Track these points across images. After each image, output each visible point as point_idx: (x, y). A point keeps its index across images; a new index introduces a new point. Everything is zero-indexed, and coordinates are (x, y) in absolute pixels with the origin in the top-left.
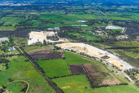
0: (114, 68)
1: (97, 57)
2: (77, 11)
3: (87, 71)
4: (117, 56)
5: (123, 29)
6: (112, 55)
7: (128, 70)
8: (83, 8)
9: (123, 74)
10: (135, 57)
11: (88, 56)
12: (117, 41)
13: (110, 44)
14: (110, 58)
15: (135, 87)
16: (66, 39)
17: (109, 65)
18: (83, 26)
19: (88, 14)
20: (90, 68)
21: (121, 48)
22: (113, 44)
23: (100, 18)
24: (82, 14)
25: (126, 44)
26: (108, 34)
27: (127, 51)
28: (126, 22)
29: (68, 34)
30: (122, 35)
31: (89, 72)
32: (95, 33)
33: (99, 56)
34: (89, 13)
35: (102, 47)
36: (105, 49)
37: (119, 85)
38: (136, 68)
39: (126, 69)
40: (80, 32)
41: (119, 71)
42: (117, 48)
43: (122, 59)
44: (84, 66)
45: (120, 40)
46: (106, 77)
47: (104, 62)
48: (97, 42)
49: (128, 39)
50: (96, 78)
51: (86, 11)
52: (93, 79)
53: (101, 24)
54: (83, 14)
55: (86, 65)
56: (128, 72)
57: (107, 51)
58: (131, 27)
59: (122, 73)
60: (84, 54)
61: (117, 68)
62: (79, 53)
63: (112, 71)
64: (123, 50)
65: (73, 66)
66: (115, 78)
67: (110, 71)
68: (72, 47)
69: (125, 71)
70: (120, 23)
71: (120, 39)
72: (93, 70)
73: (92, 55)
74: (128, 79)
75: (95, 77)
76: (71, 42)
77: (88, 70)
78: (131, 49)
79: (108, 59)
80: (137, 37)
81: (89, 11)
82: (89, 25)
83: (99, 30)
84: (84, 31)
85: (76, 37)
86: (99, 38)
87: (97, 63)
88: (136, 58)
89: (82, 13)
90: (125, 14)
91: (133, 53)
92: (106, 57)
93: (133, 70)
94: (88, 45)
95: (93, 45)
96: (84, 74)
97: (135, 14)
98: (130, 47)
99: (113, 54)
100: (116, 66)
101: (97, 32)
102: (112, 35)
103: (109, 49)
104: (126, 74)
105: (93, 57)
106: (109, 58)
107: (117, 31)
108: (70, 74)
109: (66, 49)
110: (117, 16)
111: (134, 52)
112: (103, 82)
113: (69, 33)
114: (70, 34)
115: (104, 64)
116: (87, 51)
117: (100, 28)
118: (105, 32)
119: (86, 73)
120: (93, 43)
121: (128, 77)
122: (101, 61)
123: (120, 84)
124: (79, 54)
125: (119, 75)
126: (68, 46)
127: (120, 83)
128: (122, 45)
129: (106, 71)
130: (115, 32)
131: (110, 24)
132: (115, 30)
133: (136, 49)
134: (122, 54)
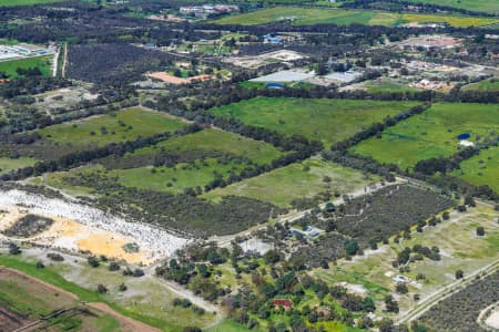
0: (100, 270)
4: (83, 201)
5: (53, 57)
6: (55, 202)
7: (172, 262)
9: (159, 288)
10: (170, 185)
12: (48, 122)
13: (22, 149)
14: (54, 226)
17: (68, 260)
21: (89, 157)
22: (37, 144)
25: (104, 131)
28: (51, 15)
30: (63, 86)
36: (6, 178)
38: (200, 241)
39: (157, 256)
41: (130, 281)
42: (70, 162)
43: (116, 211)
45: (63, 115)
47: (30, 253)
49: (101, 101)
56: (176, 271)
57: (21, 188)
58: (87, 38)
59: (152, 285)
61: (115, 267)
63: (95, 288)
64: (99, 167)
66: (129, 319)
67: (88, 291)
69: (160, 273)
70: (19, 22)
71: (63, 111)
74: (188, 304)
78: (139, 152)
79: (45, 234)
80: (138, 87)
88: (182, 191)
91: (154, 171)
92: (30, 224)
93: (196, 254)
98: (129, 143)
99: (58, 196)
100: (104, 259)
102: (9, 96)
103: (28, 173)
104: (173, 284)
106: (50, 222)
107: (26, 67)
111: (157, 165)
115: (40, 266)
122: (15, 250)
125: (140, 298)
128: (83, 142)
129: (69, 300)
130: (16, 74)
132: (10, 63)
133: (160, 145)
134: (105, 186)
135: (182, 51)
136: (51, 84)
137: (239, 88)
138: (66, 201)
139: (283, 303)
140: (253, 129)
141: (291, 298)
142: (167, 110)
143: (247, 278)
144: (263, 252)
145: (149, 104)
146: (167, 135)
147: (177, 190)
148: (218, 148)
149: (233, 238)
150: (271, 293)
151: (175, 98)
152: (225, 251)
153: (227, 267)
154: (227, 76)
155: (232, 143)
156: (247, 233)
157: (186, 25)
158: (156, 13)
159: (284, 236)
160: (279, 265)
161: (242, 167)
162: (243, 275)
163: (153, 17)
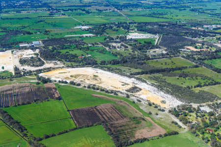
0: (152, 107)
1: (120, 90)
2: (70, 10)
3: (106, 118)
4: (153, 85)
5: (156, 38)
6: (144, 84)
7: (175, 109)
8: (81, 3)
9: (168, 116)
10: (182, 84)
11: (103, 90)
12: (149, 59)
13: (139, 66)
15: (190, 137)
16: (59, 62)
17: (143, 102)
18: (87, 37)
19: (92, 14)
20: (109, 112)
21: (158, 71)
22: (144, 65)
23: (114, 19)
24: (80, 14)
25: (166, 63)
26: (132, 49)
27: (169, 76)
28: (160, 25)
29: (60, 53)
30: (157, 48)
31: (109, 119)
32: (110, 48)
33: (123, 89)
34: (94, 13)
35: (125, 71)
36: (131, 74)
37: (163, 136)
38: (187, 104)
39: (171, 106)
40: (82, 46)
41: (160, 112)
42: (152, 72)
43: (162, 90)
44: (98, 109)
45: (154, 57)
46: (139, 125)
47: (133, 98)
48: (115, 64)
49: (167, 54)
50: (123, 128)
51: (87, 9)
52: (118, 131)
53: (117, 30)
54: (83, 14)
55: (102, 106)
56: (175, 112)
57: (135, 78)
58: (169, 33)
59: (166, 115)
60: (96, 87)
61: (156, 107)
62: (86, 86)
63: (148, 113)
64: (161, 75)
65: (78, 111)
66: (156, 124)
67: (146, 113)
68: (71, 76)
69: (170, 111)
70: (150, 27)
71: (155, 56)
72: (116, 115)
73: (110, 88)
74: (176, 124)
75: (121, 127)
76: (68, 67)
77: (107, 115)
78: (175, 72)
79: (138, 93)
80: (181, 51)
81: (93, 9)
82: (97, 34)
83: (116, 42)
84: (90, 45)
85: (75, 56)
86: (118, 57)
87: (121, 102)
89: (81, 12)
90: (155, 12)
91: (178, 79)
92: (135, 89)
93: (184, 108)
94: (100, 71)
95: (109, 70)
96: (101, 124)
97: (172, 10)
98: (172, 68)
99: (146, 82)
100: (153, 104)
101: (113, 46)
102: (140, 49)
103: (138, 74)
104: (174, 116)
105: (112, 92)
106: (141, 89)
107: (147, 41)
108: (75, 127)
109: (61, 80)
110: (143, 16)
111: (180, 77)
112: (136, 135)
113: (61, 51)
114: (64, 52)
115: (134, 102)
116: (99, 81)
117: (117, 38)
118: (127, 45)
119: (103, 122)
120: (109, 66)
121: (177, 120)
122: (128, 96)
123: (166, 135)
124: (86, 88)
125: (161, 118)
126: (65, 75)
127: (166, 132)
128: (158, 66)
129: (139, 114)
130: (144, 43)
131: (132, 30)
132: (143, 39)
133: (183, 70)
134: (161, 81)
135: (200, 40)
136: (154, 47)
137: (217, 55)
138: (147, 84)
139: (210, 130)
140: (218, 69)
141: (214, 129)
142: (189, 59)
143: (199, 119)
144: (208, 112)
145: (183, 57)
146: (186, 67)
147: (184, 86)
148: (203, 74)
149: (199, 105)
150: (206, 126)
151: (193, 55)
152: (194, 109)
153: (194, 114)
154: (214, 50)
155: (209, 73)
156: (204, 104)
157: (204, 32)
158: (195, 27)
159: (218, 107)
160: (213, 117)
161: (210, 81)
162: (198, 118)
163: (194, 28)
